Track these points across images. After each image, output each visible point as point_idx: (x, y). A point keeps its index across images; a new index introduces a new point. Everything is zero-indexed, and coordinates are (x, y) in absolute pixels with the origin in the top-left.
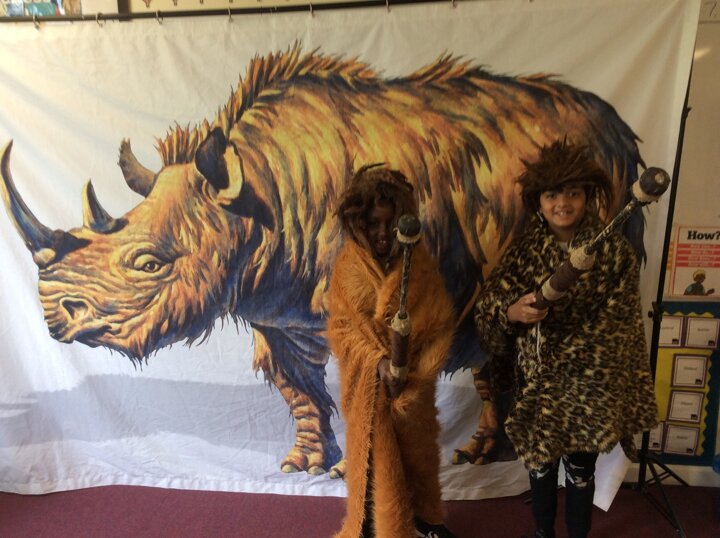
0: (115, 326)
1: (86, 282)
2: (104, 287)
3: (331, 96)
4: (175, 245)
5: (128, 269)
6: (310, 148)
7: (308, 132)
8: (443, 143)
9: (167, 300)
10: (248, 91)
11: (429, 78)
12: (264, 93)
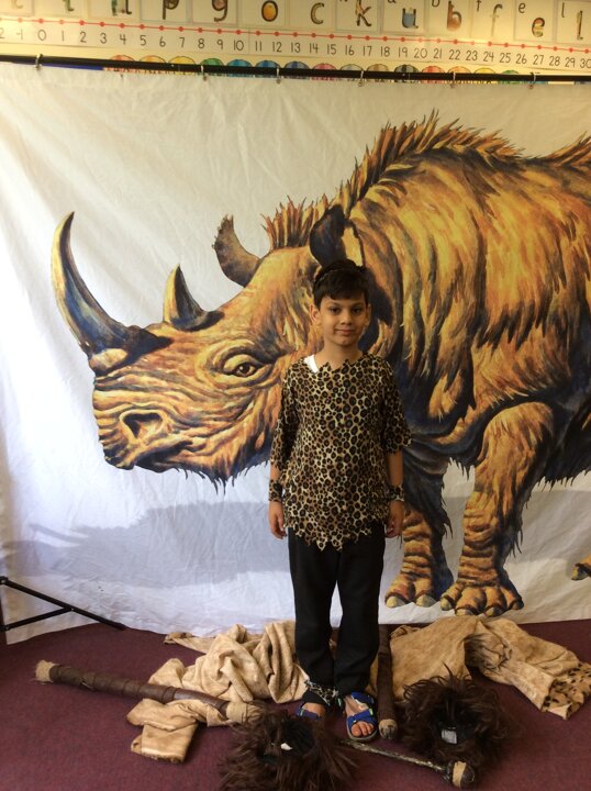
0: (198, 441)
1: (167, 389)
2: (188, 395)
3: (465, 172)
4: (278, 342)
5: (216, 374)
6: (440, 231)
7: (439, 213)
8: (580, 228)
9: (262, 410)
10: (374, 164)
11: (568, 159)
12: (393, 167)
